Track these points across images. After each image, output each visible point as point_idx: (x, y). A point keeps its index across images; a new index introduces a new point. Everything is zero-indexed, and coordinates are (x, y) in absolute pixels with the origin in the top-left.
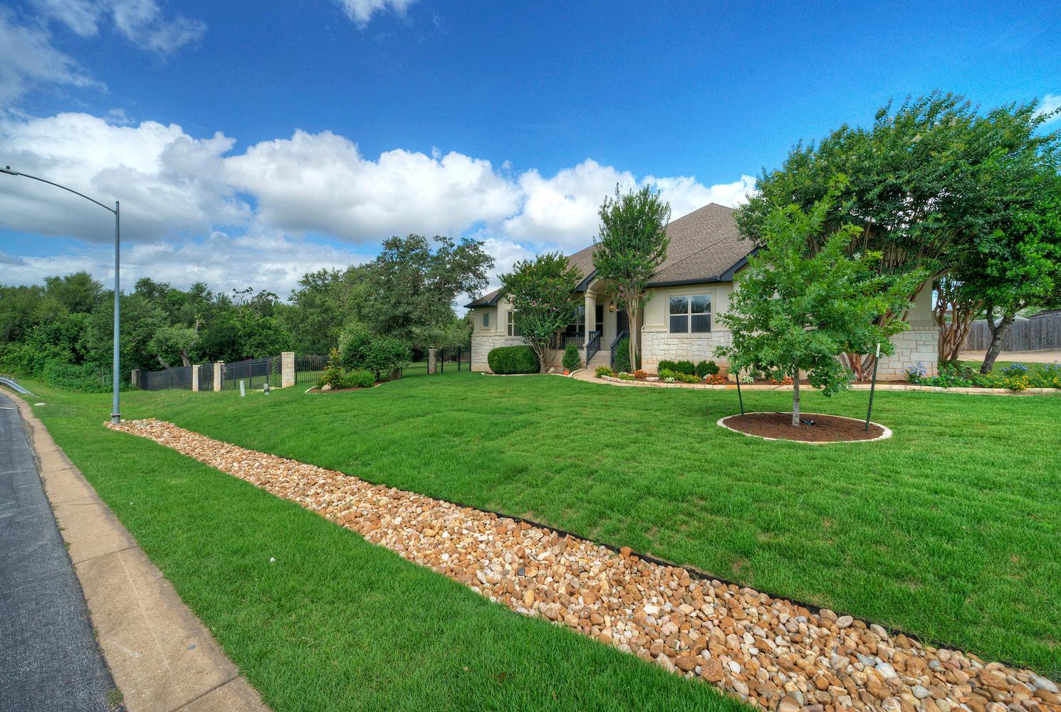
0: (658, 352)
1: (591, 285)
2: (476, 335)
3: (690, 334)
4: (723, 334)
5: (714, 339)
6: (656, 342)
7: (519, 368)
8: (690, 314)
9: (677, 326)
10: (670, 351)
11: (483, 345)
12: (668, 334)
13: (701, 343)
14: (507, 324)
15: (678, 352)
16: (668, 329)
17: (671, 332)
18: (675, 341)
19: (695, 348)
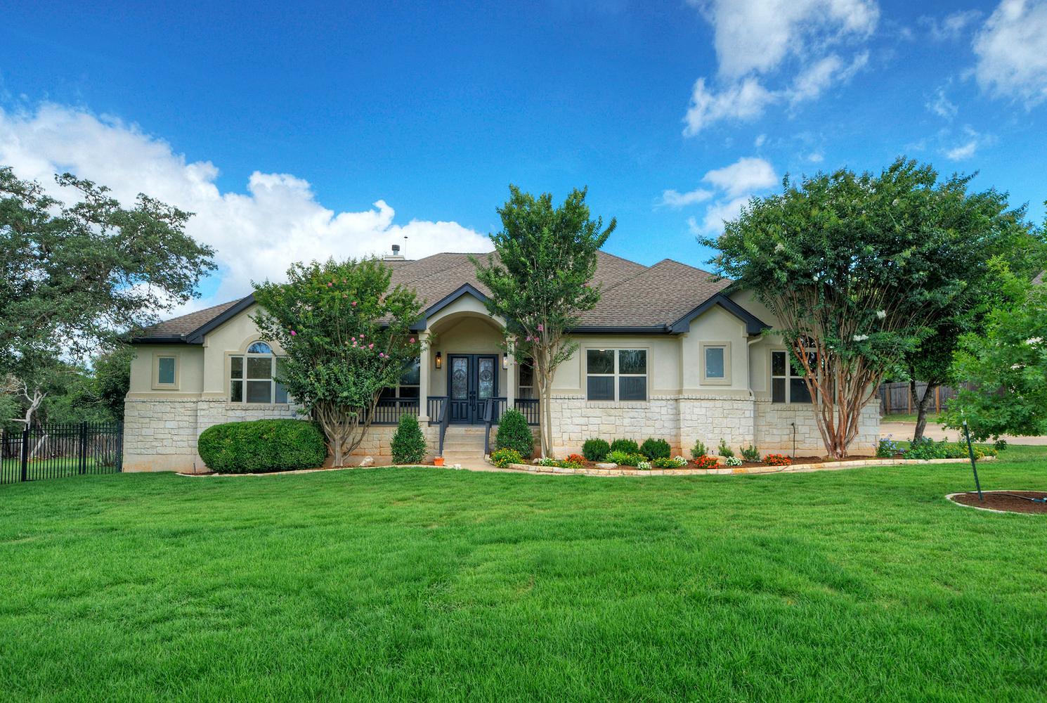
0: (571, 428)
1: (430, 324)
2: (134, 399)
3: (617, 402)
4: (664, 402)
5: (654, 409)
6: (567, 413)
7: (287, 458)
8: (617, 375)
9: (598, 391)
10: (590, 427)
11: (159, 419)
12: (584, 403)
13: (635, 415)
14: (230, 380)
15: (603, 428)
16: (585, 395)
17: (588, 399)
18: (598, 412)
19: (627, 421)
